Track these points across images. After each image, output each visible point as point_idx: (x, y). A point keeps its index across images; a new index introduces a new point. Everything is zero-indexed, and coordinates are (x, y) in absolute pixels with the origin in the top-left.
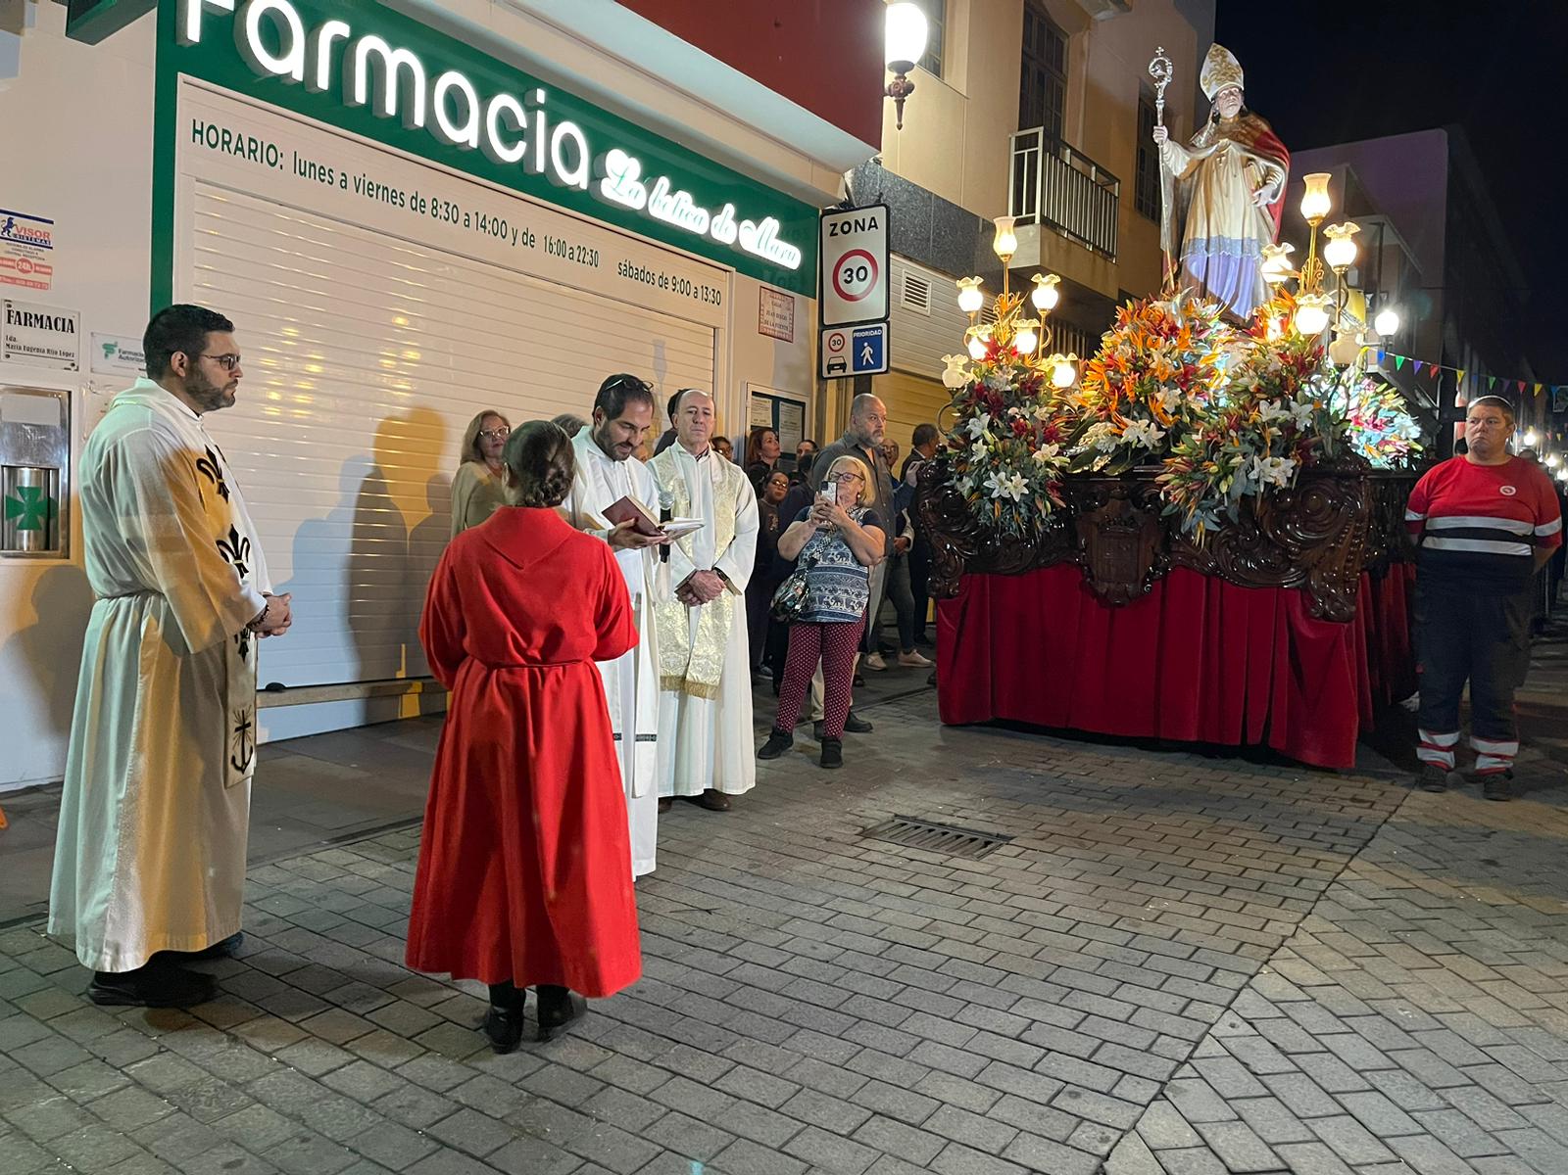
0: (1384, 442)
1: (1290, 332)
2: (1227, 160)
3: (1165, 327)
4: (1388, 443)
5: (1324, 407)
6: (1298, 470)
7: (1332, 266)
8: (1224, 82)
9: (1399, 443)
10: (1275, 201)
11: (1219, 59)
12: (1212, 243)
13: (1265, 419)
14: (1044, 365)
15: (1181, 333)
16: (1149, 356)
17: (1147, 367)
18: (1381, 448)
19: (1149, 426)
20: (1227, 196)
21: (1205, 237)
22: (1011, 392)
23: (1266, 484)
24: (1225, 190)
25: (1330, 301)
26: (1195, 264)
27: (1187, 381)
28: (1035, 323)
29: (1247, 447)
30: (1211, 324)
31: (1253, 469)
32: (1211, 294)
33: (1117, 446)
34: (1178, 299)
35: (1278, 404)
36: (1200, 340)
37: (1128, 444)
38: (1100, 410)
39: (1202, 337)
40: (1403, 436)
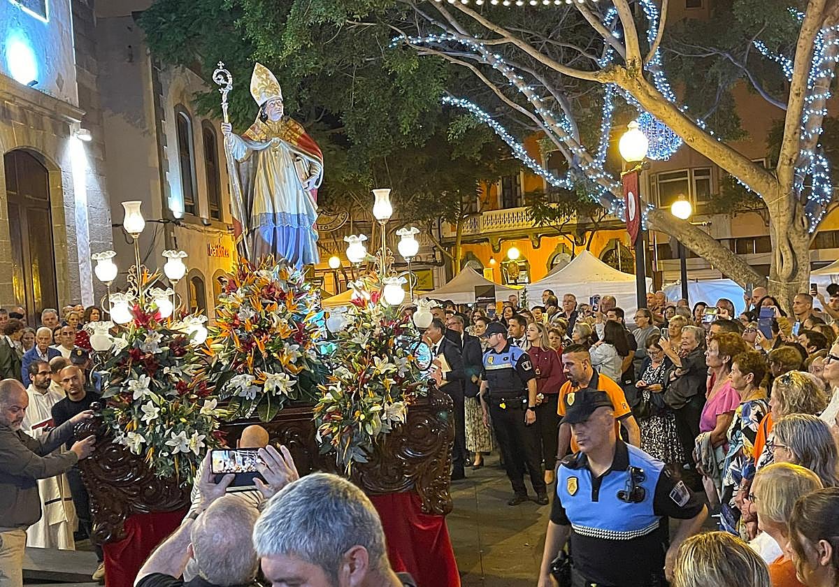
2: (280, 154)
6: (407, 408)
8: (271, 94)
10: (317, 187)
11: (264, 76)
12: (277, 217)
13: (381, 371)
14: (183, 327)
17: (268, 327)
19: (285, 377)
20: (285, 182)
21: (271, 212)
22: (161, 354)
23: (393, 422)
24: (282, 178)
25: (406, 281)
26: (266, 233)
27: (302, 337)
28: (170, 292)
31: (384, 413)
32: (280, 255)
33: (258, 393)
35: (386, 360)
36: (300, 301)
37: (269, 392)
38: (238, 364)
39: (300, 298)
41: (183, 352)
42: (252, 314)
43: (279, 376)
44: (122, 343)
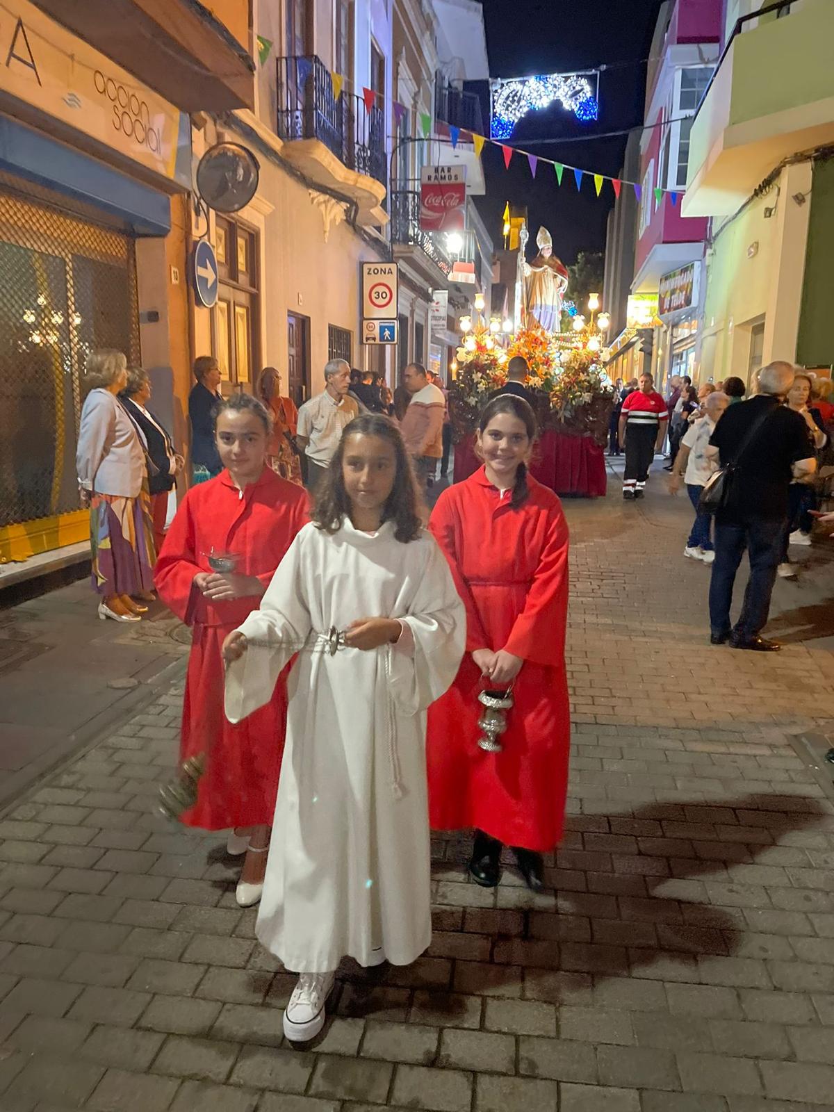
2: (547, 274)
8: (546, 243)
10: (563, 292)
11: (543, 232)
12: (543, 306)
21: (540, 304)
24: (547, 286)
26: (536, 314)
41: (496, 365)
42: (527, 351)
43: (536, 379)
44: (470, 358)
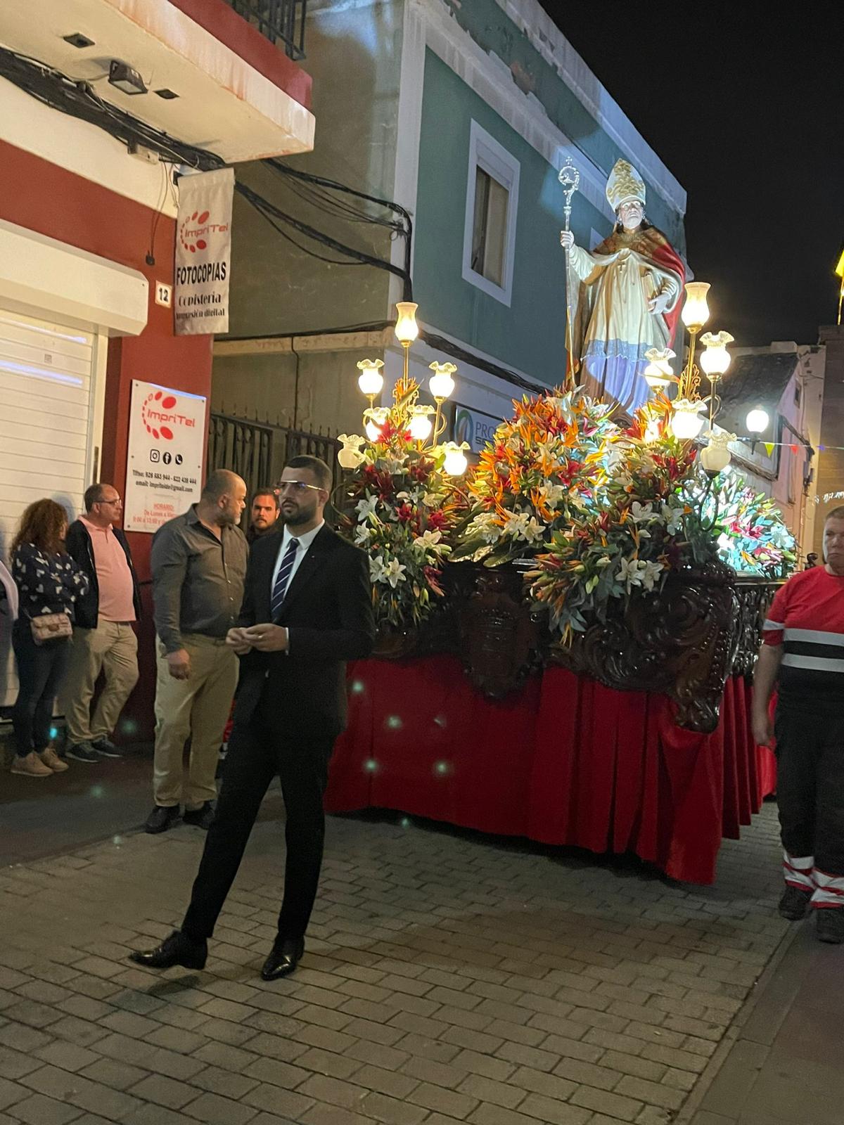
0: (760, 550)
1: (666, 434)
2: (627, 267)
3: (554, 423)
4: (763, 551)
5: (697, 512)
6: (666, 575)
7: (707, 373)
8: (626, 195)
9: (773, 552)
10: (669, 311)
11: (624, 173)
12: (610, 346)
13: (636, 520)
14: (436, 452)
15: (569, 429)
16: (536, 450)
17: (532, 461)
18: (756, 556)
19: (529, 519)
20: (625, 302)
21: (604, 339)
22: (401, 475)
23: (633, 587)
24: (623, 297)
25: (705, 408)
26: (593, 365)
27: (571, 477)
28: (431, 410)
29: (614, 548)
30: (600, 424)
31: (620, 571)
32: (608, 395)
33: (500, 537)
34: (569, 396)
35: (649, 507)
36: (589, 438)
37: (509, 536)
38: (487, 500)
39: (591, 435)
40: (778, 545)
41: (424, 478)
